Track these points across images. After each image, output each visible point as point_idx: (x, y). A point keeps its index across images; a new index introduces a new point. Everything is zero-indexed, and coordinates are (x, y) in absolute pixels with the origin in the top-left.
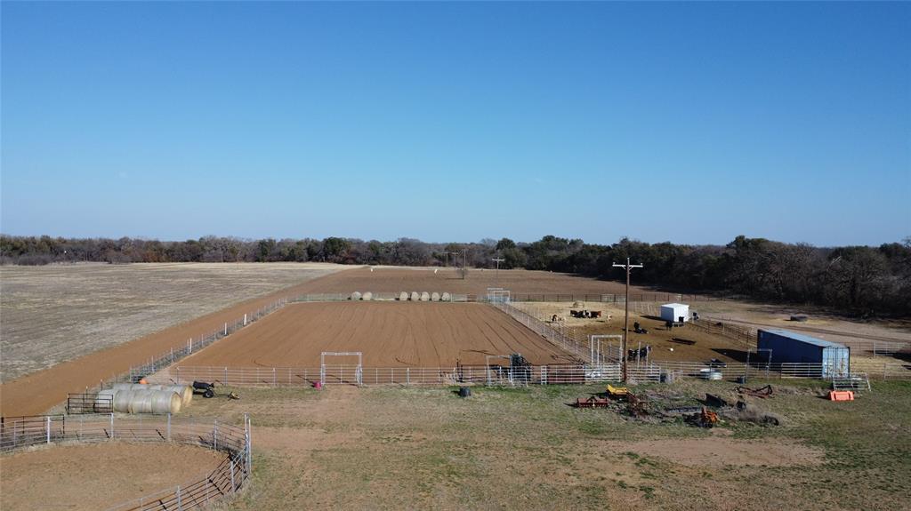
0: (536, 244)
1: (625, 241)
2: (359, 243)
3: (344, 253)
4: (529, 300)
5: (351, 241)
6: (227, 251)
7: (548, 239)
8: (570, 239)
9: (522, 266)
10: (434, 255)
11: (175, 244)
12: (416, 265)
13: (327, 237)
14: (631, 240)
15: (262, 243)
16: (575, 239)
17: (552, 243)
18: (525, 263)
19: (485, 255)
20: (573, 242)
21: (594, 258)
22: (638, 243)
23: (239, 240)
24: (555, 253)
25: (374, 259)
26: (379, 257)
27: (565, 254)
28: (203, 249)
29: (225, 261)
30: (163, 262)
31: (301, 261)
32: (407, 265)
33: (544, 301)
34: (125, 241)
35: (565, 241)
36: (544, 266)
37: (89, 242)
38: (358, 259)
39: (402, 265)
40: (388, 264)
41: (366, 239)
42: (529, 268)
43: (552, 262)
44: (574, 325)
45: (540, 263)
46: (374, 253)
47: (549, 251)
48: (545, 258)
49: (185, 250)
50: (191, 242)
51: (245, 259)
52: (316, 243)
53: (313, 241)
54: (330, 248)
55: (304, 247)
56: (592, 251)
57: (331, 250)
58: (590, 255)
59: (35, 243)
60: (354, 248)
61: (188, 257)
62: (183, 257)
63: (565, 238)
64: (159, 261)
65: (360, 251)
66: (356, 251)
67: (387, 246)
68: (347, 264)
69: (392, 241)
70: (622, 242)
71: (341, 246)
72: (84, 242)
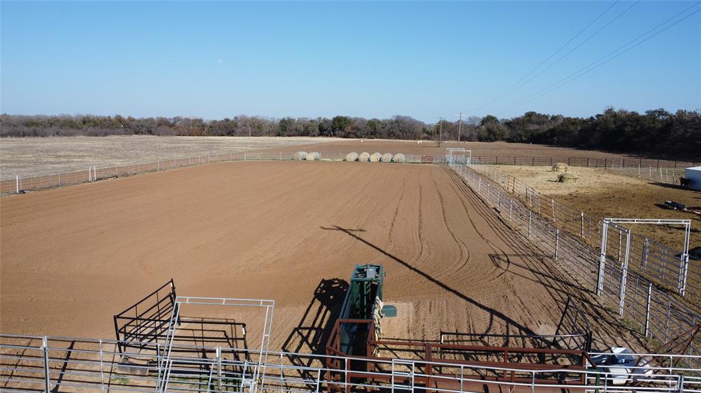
0: (518, 119)
1: (609, 111)
2: (363, 121)
3: (348, 129)
4: (497, 164)
5: (356, 120)
6: (256, 128)
7: (530, 115)
8: (551, 115)
9: (503, 140)
10: (424, 130)
11: (215, 122)
12: (408, 139)
13: (335, 116)
14: (616, 110)
15: (283, 121)
16: (556, 115)
17: (534, 118)
18: (507, 136)
19: (471, 130)
20: (554, 118)
21: (576, 130)
22: (625, 112)
23: (266, 119)
24: (537, 127)
25: (372, 134)
26: (376, 132)
27: (545, 128)
28: (236, 125)
29: (252, 136)
30: (205, 135)
31: (314, 136)
32: (400, 139)
33: (515, 165)
34: (177, 119)
35: (547, 117)
36: (524, 138)
37: (151, 120)
38: (358, 134)
39: (396, 138)
40: (383, 138)
41: (368, 118)
42: (510, 140)
43: (532, 135)
44: (553, 192)
45: (520, 136)
46: (373, 130)
47: (531, 125)
48: (526, 132)
49: (221, 126)
50: (227, 120)
51: (269, 134)
52: (326, 121)
53: (324, 119)
54: (337, 125)
55: (317, 124)
56: (573, 124)
57: (338, 127)
58: (572, 128)
59: (110, 121)
60: (356, 124)
61: (224, 132)
62: (219, 132)
63: (546, 114)
64: (201, 135)
65: (360, 127)
66: (357, 126)
67: (384, 124)
68: (349, 138)
69: (389, 118)
70: (606, 112)
71: (346, 123)
72: (147, 120)
